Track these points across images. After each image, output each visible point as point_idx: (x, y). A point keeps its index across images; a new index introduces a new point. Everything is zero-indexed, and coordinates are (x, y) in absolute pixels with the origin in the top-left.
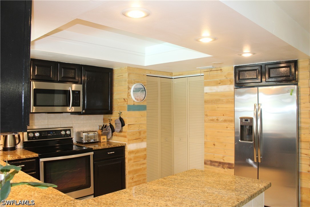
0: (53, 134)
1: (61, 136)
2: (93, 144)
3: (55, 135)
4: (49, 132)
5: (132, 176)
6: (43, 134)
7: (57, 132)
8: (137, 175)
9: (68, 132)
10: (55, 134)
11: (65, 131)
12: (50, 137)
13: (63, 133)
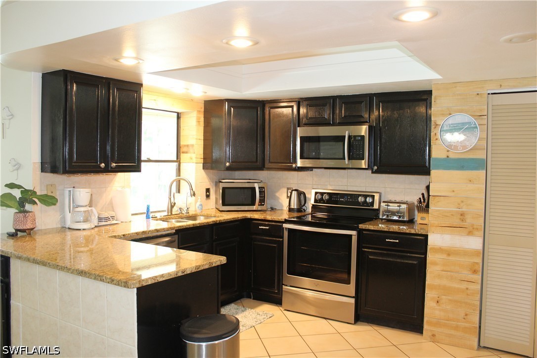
0: (348, 199)
1: (358, 203)
2: (398, 223)
3: (350, 201)
4: (343, 195)
5: (436, 296)
6: (334, 198)
7: (352, 198)
8: (450, 298)
9: (369, 200)
10: (350, 199)
11: (366, 196)
12: (342, 203)
13: (361, 199)
